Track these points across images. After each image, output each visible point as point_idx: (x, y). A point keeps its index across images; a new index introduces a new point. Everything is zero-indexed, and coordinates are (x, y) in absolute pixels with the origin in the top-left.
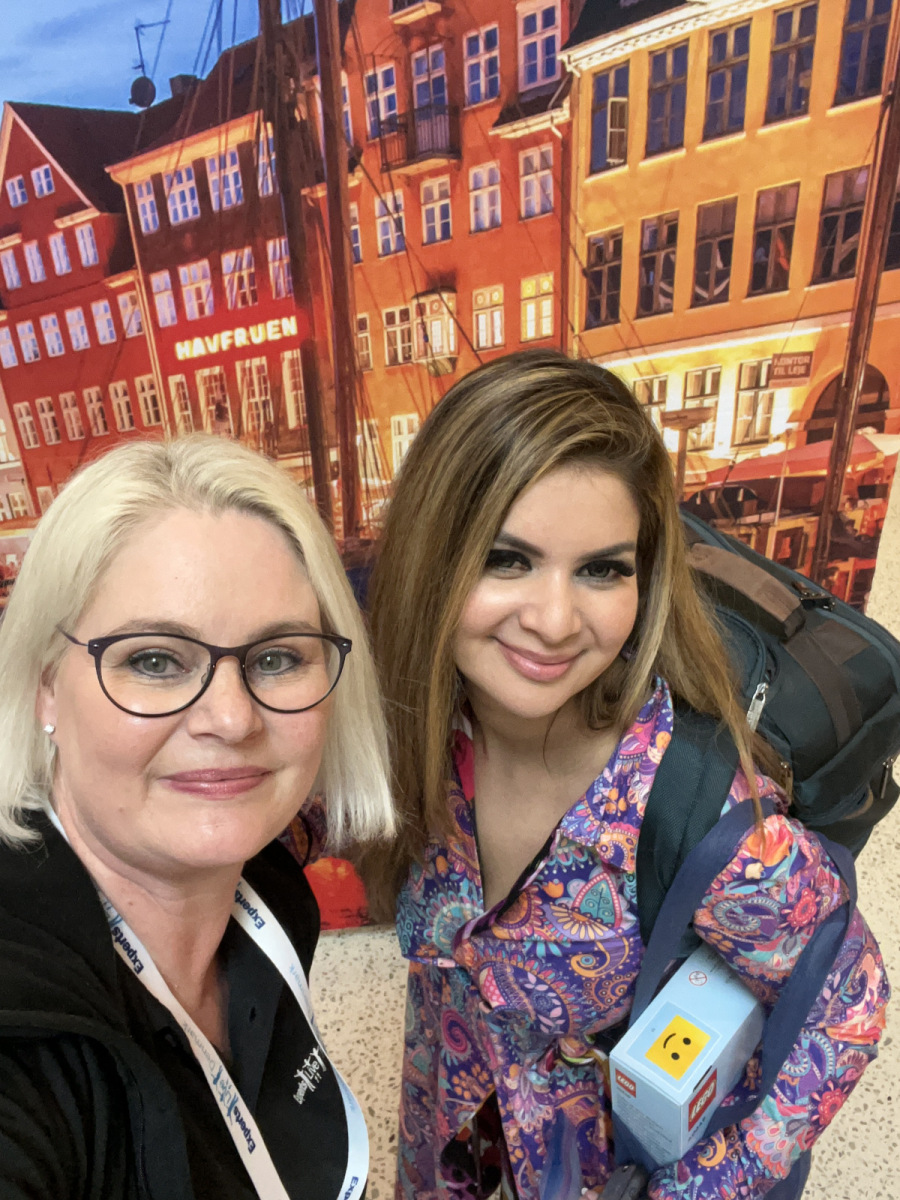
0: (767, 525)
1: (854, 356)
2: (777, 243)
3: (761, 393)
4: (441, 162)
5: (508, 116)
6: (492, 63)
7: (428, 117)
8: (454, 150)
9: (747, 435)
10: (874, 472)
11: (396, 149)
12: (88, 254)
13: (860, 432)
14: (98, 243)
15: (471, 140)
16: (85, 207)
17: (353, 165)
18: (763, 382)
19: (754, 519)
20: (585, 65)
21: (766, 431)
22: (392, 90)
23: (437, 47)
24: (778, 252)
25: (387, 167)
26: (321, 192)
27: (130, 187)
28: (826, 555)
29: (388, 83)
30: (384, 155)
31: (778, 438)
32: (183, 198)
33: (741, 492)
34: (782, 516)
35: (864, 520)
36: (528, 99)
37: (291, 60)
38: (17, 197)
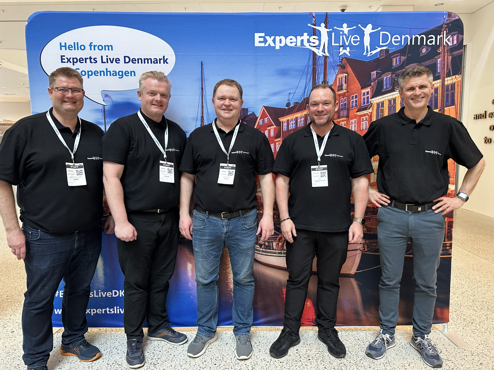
4: (345, 119)
5: (359, 110)
6: (356, 101)
7: (343, 110)
8: (348, 117)
12: (272, 134)
14: (274, 132)
15: (351, 114)
16: (274, 125)
20: (375, 102)
23: (346, 98)
27: (283, 122)
32: (292, 125)
36: (363, 107)
38: (261, 123)
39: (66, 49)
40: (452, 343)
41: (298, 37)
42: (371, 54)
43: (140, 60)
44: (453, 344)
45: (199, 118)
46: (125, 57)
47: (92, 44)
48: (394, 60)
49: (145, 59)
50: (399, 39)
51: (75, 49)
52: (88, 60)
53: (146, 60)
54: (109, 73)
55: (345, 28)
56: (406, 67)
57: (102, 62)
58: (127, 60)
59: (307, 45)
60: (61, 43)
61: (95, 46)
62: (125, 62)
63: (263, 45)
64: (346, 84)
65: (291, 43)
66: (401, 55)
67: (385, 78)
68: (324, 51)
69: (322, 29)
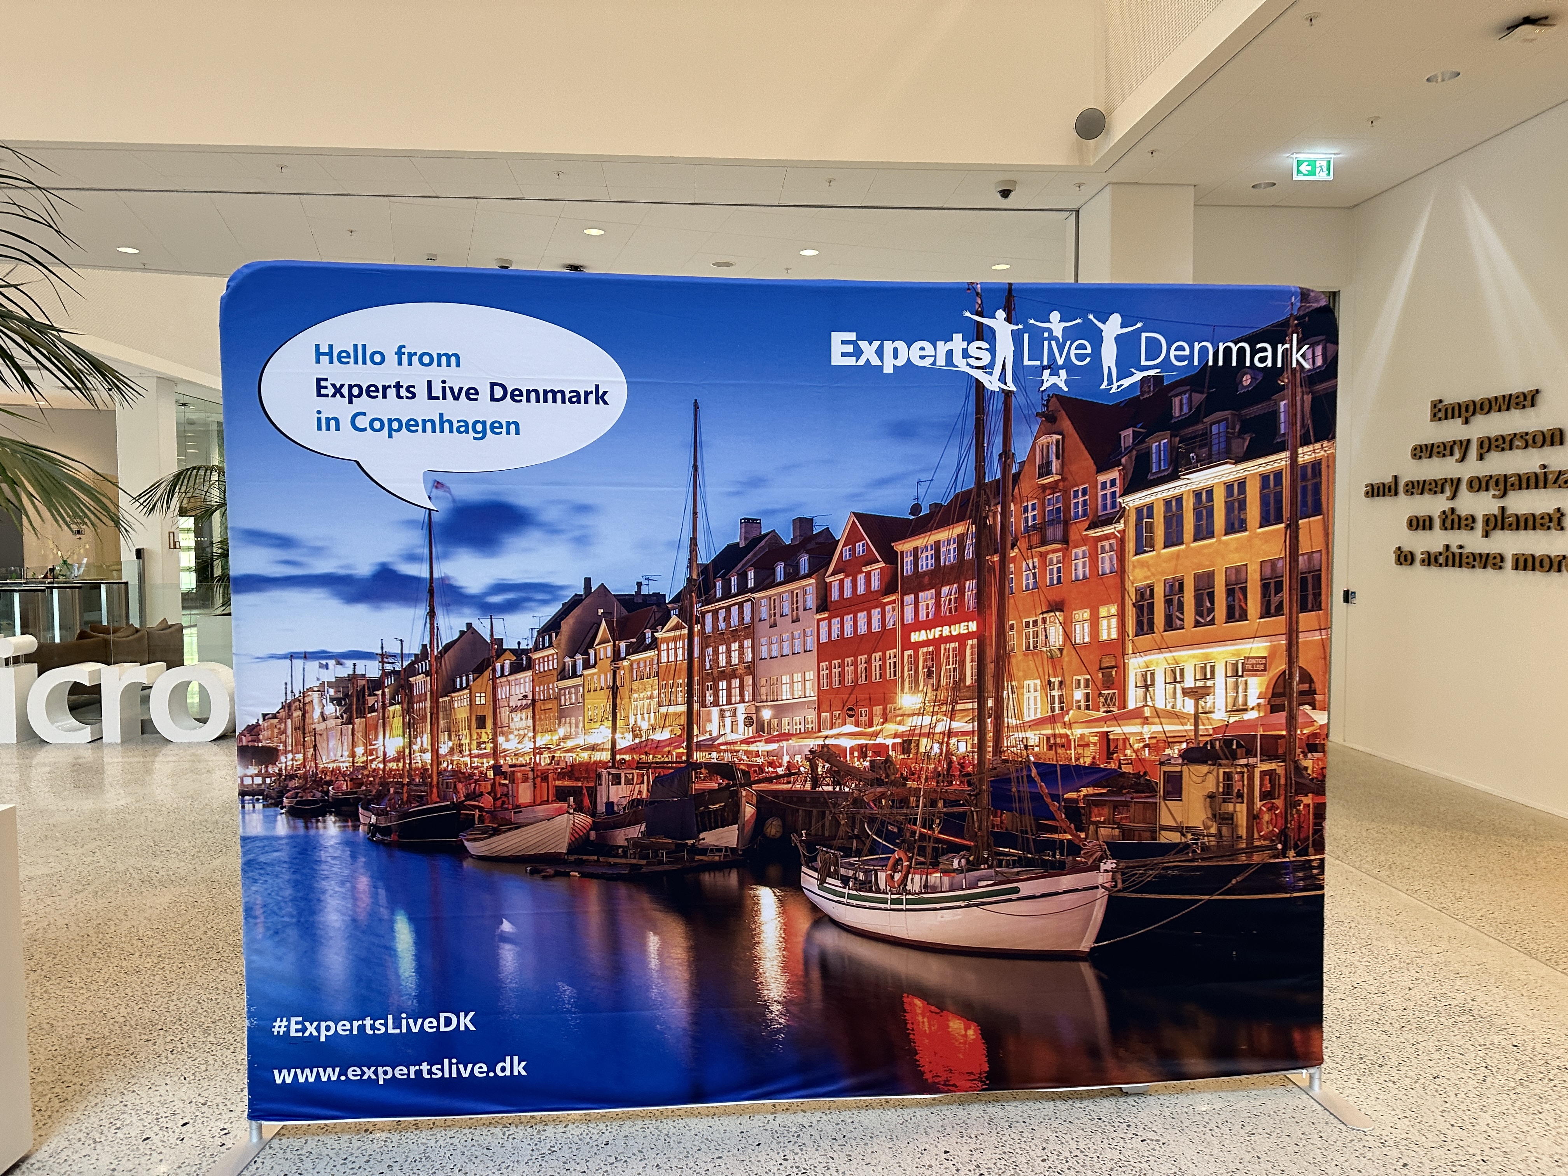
0: (1254, 766)
1: (1291, 662)
2: (1239, 595)
3: (1240, 680)
4: (1059, 546)
5: (1093, 526)
6: (1085, 501)
7: (1052, 525)
8: (1065, 540)
9: (1234, 706)
10: (1314, 735)
11: (1035, 539)
12: (875, 584)
13: (1301, 708)
14: (881, 580)
15: (1073, 536)
16: (879, 562)
17: (1013, 546)
18: (1240, 674)
19: (1243, 761)
20: (1131, 505)
21: (1245, 704)
22: (1036, 512)
23: (1059, 494)
24: (1240, 600)
25: (1030, 548)
26: (996, 558)
27: (902, 553)
28: (1293, 791)
29: (1033, 509)
30: (1029, 541)
31: (1253, 709)
32: (927, 560)
33: (1235, 742)
34: (1261, 761)
35: (1313, 768)
36: (1103, 518)
37: (988, 497)
38: (847, 555)
39: (331, 362)
40: (1332, 1117)
41: (940, 344)
42: (1119, 387)
43: (533, 395)
44: (1336, 1121)
45: (686, 542)
46: (492, 385)
47: (403, 350)
48: (1176, 401)
49: (546, 392)
50: (1187, 352)
51: (356, 362)
52: (392, 392)
53: (550, 395)
54: (446, 425)
55: (1056, 324)
56: (1205, 420)
57: (430, 397)
58: (498, 393)
59: (961, 364)
60: (317, 346)
61: (410, 355)
62: (493, 399)
63: (851, 361)
64: (1060, 461)
65: (922, 357)
66: (1192, 391)
67: (1154, 445)
68: (1002, 379)
69: (999, 323)
